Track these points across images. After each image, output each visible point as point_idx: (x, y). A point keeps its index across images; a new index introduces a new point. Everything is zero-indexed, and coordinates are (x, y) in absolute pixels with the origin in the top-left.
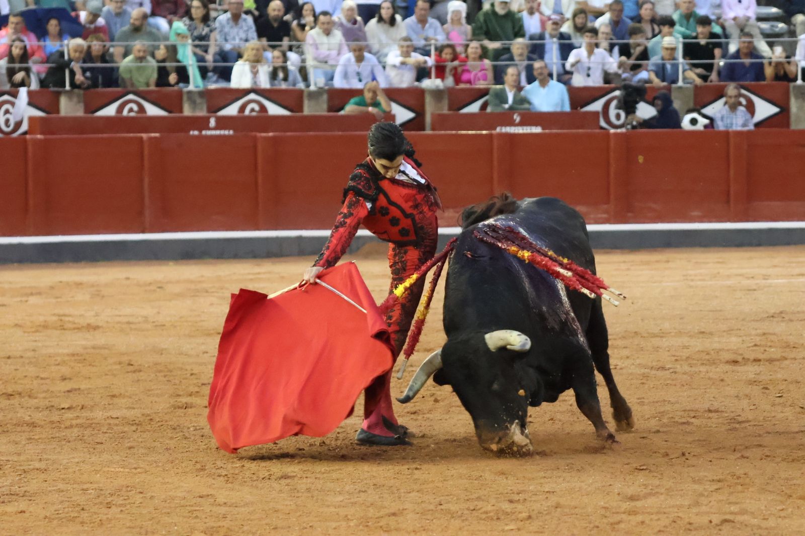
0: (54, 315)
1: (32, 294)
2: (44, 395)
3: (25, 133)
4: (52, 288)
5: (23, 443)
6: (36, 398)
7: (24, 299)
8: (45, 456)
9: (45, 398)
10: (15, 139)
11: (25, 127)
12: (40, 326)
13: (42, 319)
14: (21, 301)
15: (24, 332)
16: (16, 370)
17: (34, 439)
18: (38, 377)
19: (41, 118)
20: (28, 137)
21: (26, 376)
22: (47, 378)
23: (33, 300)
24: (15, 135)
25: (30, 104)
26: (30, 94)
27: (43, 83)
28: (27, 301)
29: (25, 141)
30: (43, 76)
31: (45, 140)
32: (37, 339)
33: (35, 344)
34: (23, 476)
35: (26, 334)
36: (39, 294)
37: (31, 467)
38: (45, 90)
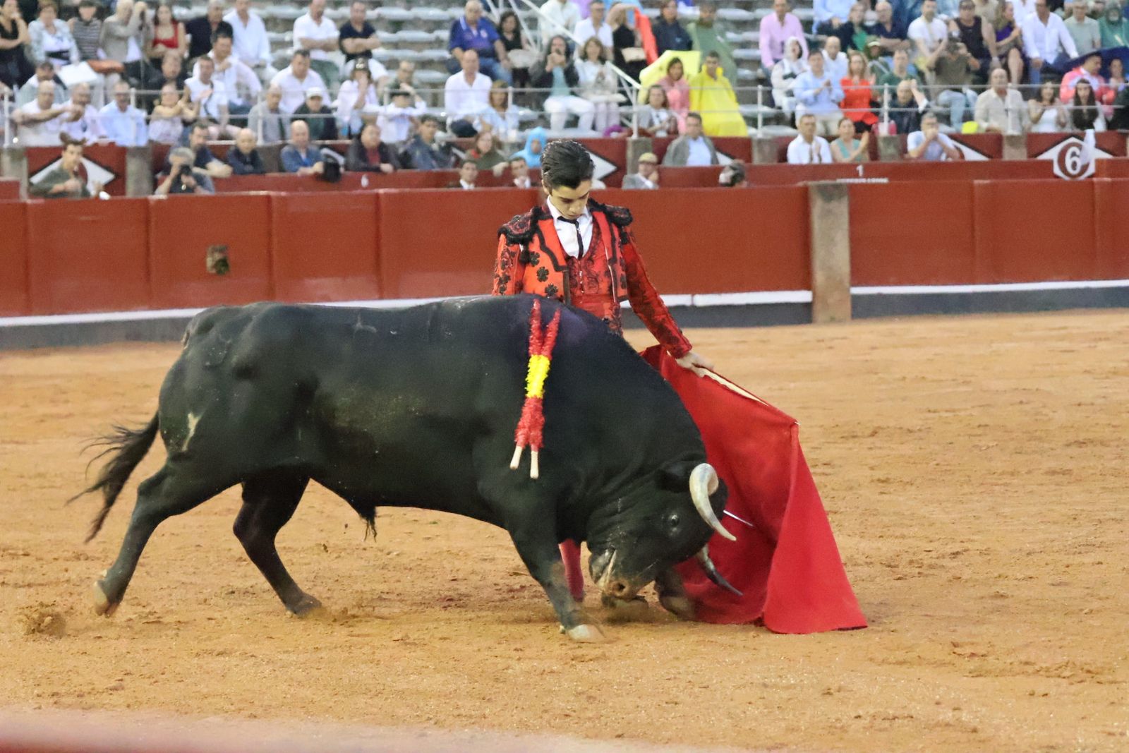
0: (1123, 361)
1: (1100, 339)
2: (1116, 443)
3: (1092, 176)
4: (1120, 333)
5: (1098, 492)
6: (1108, 446)
7: (1092, 345)
8: (1120, 507)
9: (1118, 446)
10: (1081, 182)
11: (1091, 170)
12: (1110, 372)
13: (1111, 365)
14: (1090, 347)
15: (1095, 379)
16: (1087, 417)
17: (1108, 488)
18: (1109, 424)
19: (1108, 161)
20: (1095, 179)
21: (1097, 424)
22: (1119, 426)
23: (1103, 346)
24: (1083, 178)
25: (1098, 146)
26: (1098, 136)
27: (1110, 125)
28: (1095, 347)
29: (1092, 184)
30: (1110, 118)
31: (1113, 184)
32: (1107, 385)
33: (1104, 390)
34: (1098, 526)
35: (1096, 381)
36: (1107, 339)
37: (1107, 517)
38: (1111, 132)
